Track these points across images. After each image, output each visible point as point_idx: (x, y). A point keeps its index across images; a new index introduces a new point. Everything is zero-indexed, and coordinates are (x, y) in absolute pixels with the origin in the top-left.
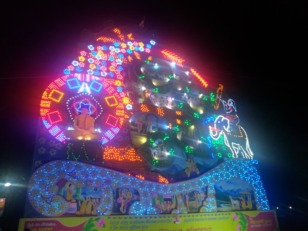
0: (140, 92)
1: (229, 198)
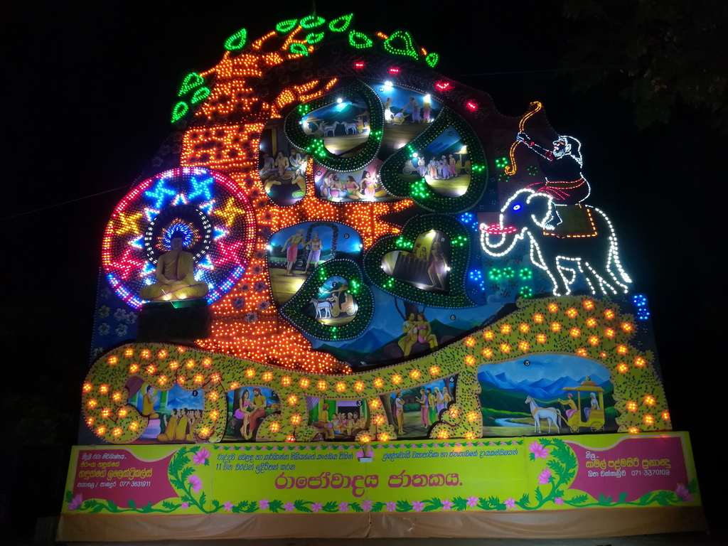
0: (296, 176)
1: (526, 402)
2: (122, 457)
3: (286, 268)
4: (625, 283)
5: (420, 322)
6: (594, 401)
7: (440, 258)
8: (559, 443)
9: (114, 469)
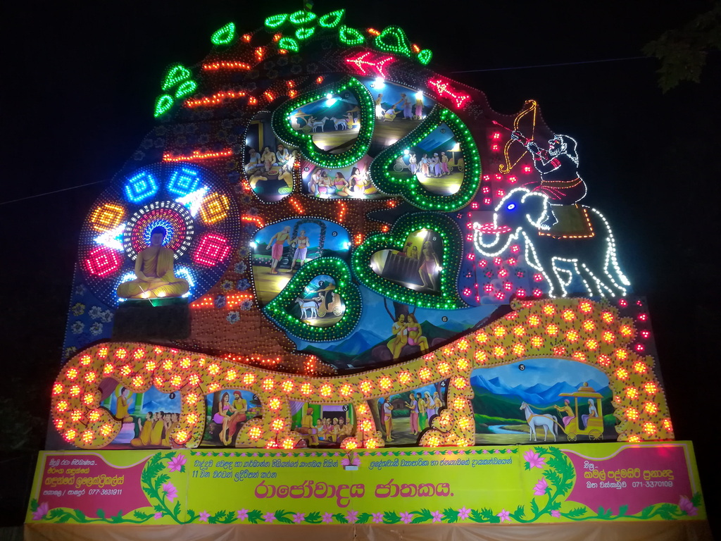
1: (521, 408)
2: (92, 463)
3: (270, 266)
4: (623, 286)
5: (410, 324)
6: (592, 408)
7: (431, 257)
8: (556, 452)
9: (83, 476)
